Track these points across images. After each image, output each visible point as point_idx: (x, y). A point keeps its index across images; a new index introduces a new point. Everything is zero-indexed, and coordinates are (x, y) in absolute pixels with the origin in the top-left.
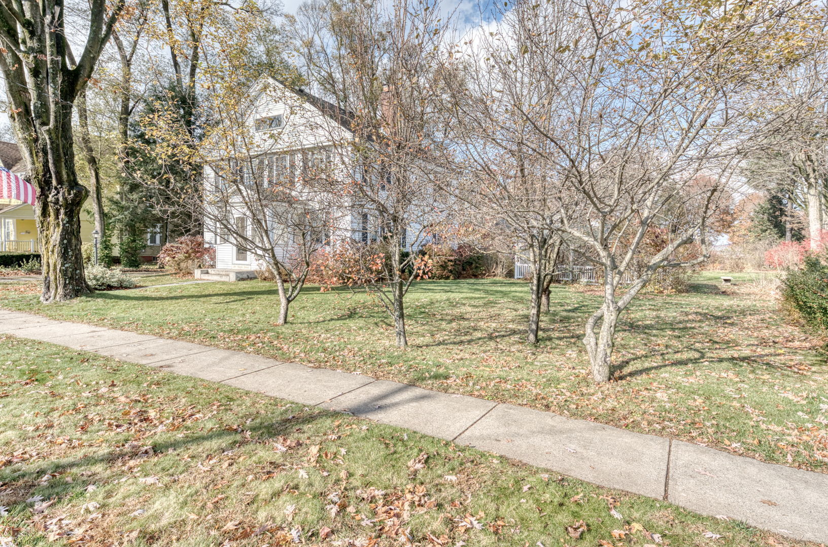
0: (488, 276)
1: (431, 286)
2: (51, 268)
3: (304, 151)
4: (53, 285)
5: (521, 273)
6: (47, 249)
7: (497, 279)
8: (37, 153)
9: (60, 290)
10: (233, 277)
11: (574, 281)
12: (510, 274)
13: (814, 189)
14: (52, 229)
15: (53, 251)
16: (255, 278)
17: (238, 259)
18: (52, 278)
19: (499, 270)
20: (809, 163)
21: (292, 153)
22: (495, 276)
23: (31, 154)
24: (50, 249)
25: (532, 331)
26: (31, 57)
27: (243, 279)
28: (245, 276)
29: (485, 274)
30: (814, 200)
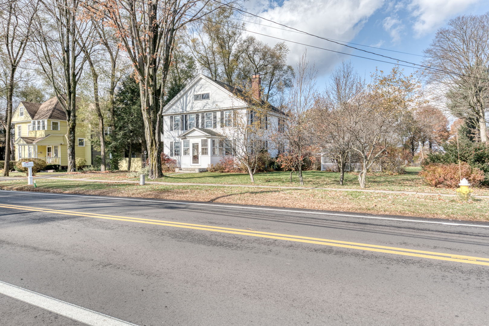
0: (309, 169)
1: (287, 173)
2: (154, 166)
3: (222, 111)
4: (154, 172)
5: (324, 168)
6: (152, 158)
7: (314, 170)
8: (151, 122)
9: (157, 174)
10: (197, 171)
11: (351, 171)
12: (319, 169)
13: (482, 118)
14: (154, 151)
15: (154, 160)
16: (207, 171)
17: (193, 163)
18: (154, 169)
19: (314, 166)
20: (479, 104)
21: (215, 112)
22: (312, 169)
23: (149, 123)
24: (154, 159)
25: (341, 181)
26: (152, 88)
27: (201, 172)
28: (202, 170)
29: (307, 169)
30: (482, 125)
